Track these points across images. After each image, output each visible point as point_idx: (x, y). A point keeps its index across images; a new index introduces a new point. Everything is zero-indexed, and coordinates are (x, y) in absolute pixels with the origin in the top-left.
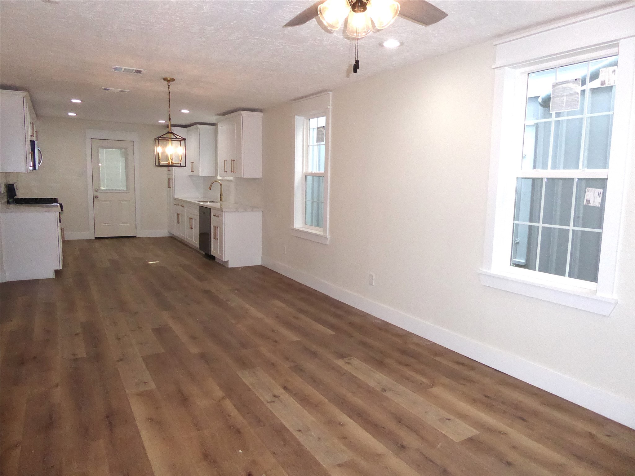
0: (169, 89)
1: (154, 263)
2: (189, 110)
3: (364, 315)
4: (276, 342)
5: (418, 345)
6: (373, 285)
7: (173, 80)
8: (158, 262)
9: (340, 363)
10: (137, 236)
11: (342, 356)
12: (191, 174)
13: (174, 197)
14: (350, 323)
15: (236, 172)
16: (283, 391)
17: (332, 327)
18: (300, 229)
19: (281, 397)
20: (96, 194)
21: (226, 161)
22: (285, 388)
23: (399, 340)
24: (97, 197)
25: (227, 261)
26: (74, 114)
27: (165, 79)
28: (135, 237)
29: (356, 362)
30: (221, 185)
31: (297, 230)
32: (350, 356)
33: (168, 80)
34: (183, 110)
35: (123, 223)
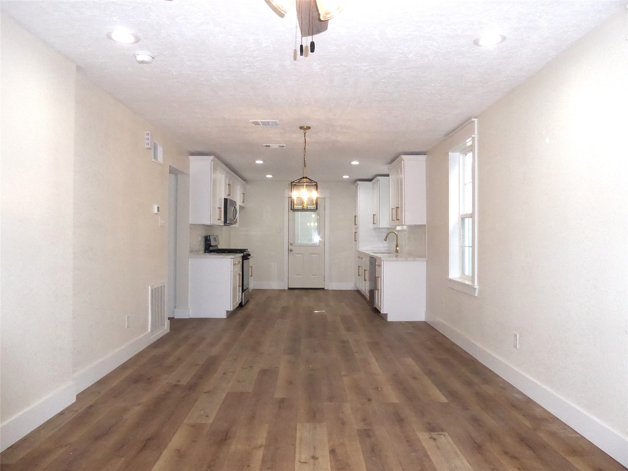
0: (305, 136)
1: (319, 312)
2: (359, 162)
3: (506, 386)
4: (370, 400)
5: (553, 434)
6: (517, 348)
7: (309, 128)
8: (324, 311)
9: (423, 437)
10: (325, 289)
11: (432, 428)
12: (374, 226)
13: (358, 249)
14: (478, 393)
15: (400, 219)
16: (327, 452)
17: (452, 394)
18: (455, 280)
19: (320, 460)
20: (291, 247)
21: (394, 209)
22: (333, 451)
23: (527, 423)
24: (291, 251)
25: (386, 315)
26: (271, 176)
27: (301, 128)
28: (323, 289)
29: (445, 440)
30: (397, 236)
31: (451, 281)
32: (443, 430)
33: (305, 129)
34: (353, 161)
35: (313, 275)
